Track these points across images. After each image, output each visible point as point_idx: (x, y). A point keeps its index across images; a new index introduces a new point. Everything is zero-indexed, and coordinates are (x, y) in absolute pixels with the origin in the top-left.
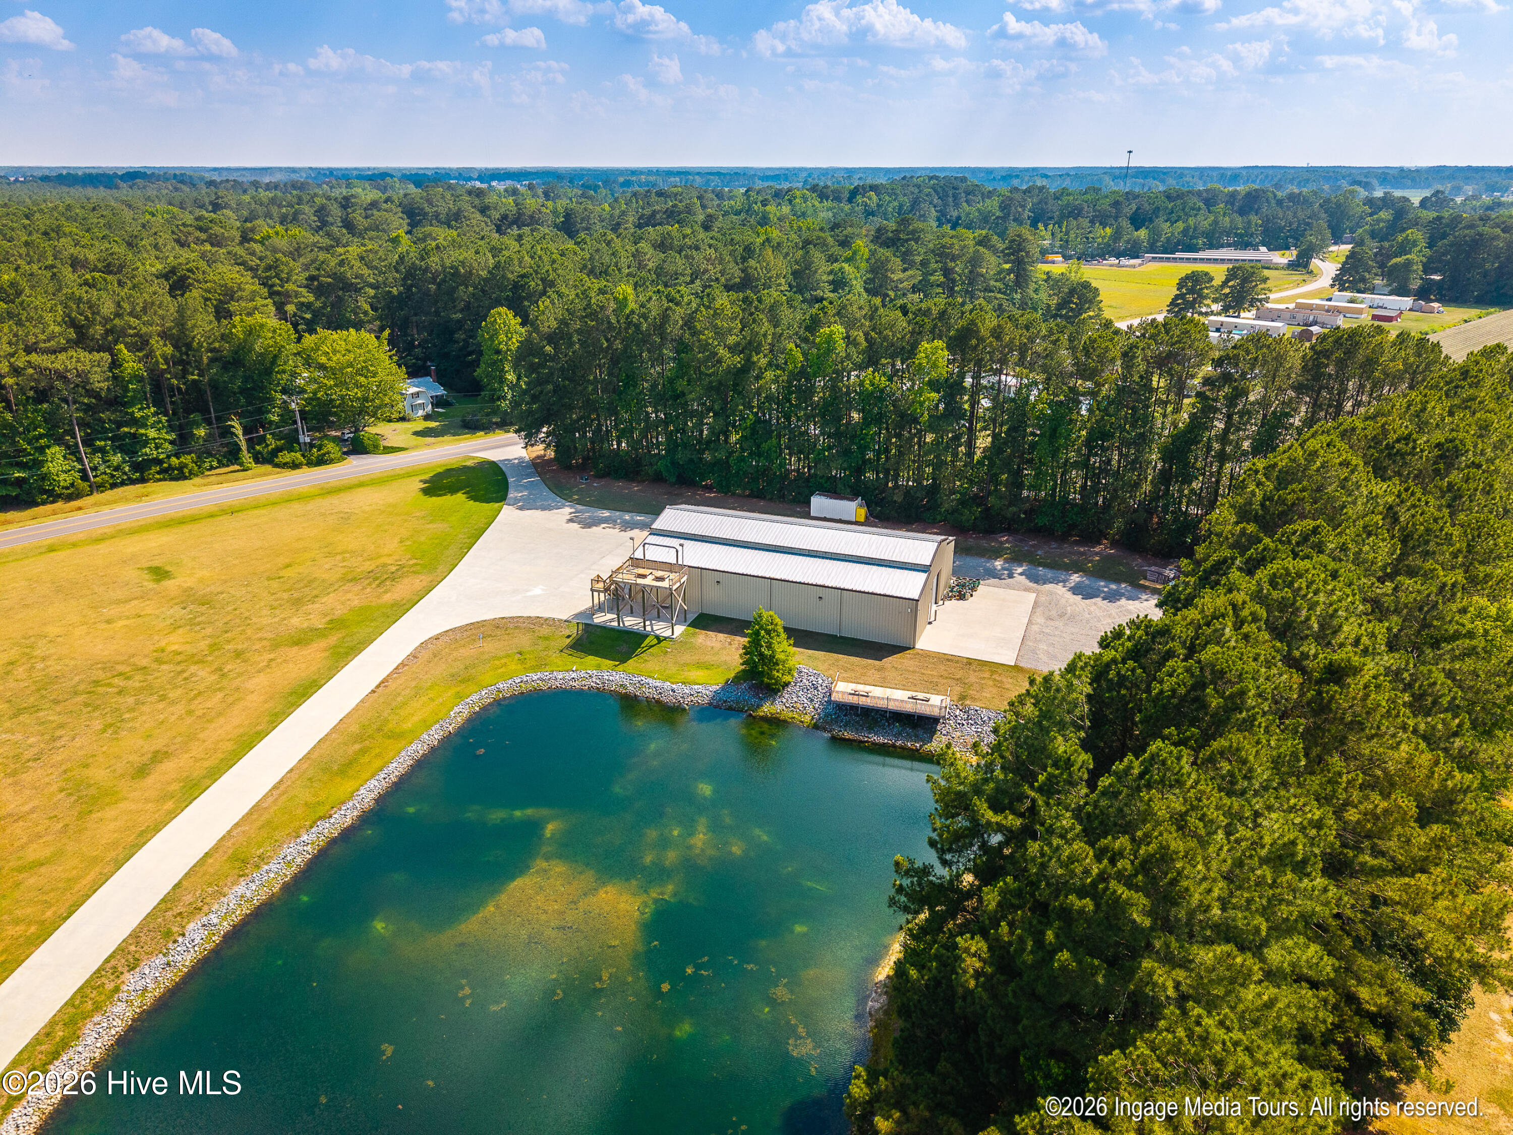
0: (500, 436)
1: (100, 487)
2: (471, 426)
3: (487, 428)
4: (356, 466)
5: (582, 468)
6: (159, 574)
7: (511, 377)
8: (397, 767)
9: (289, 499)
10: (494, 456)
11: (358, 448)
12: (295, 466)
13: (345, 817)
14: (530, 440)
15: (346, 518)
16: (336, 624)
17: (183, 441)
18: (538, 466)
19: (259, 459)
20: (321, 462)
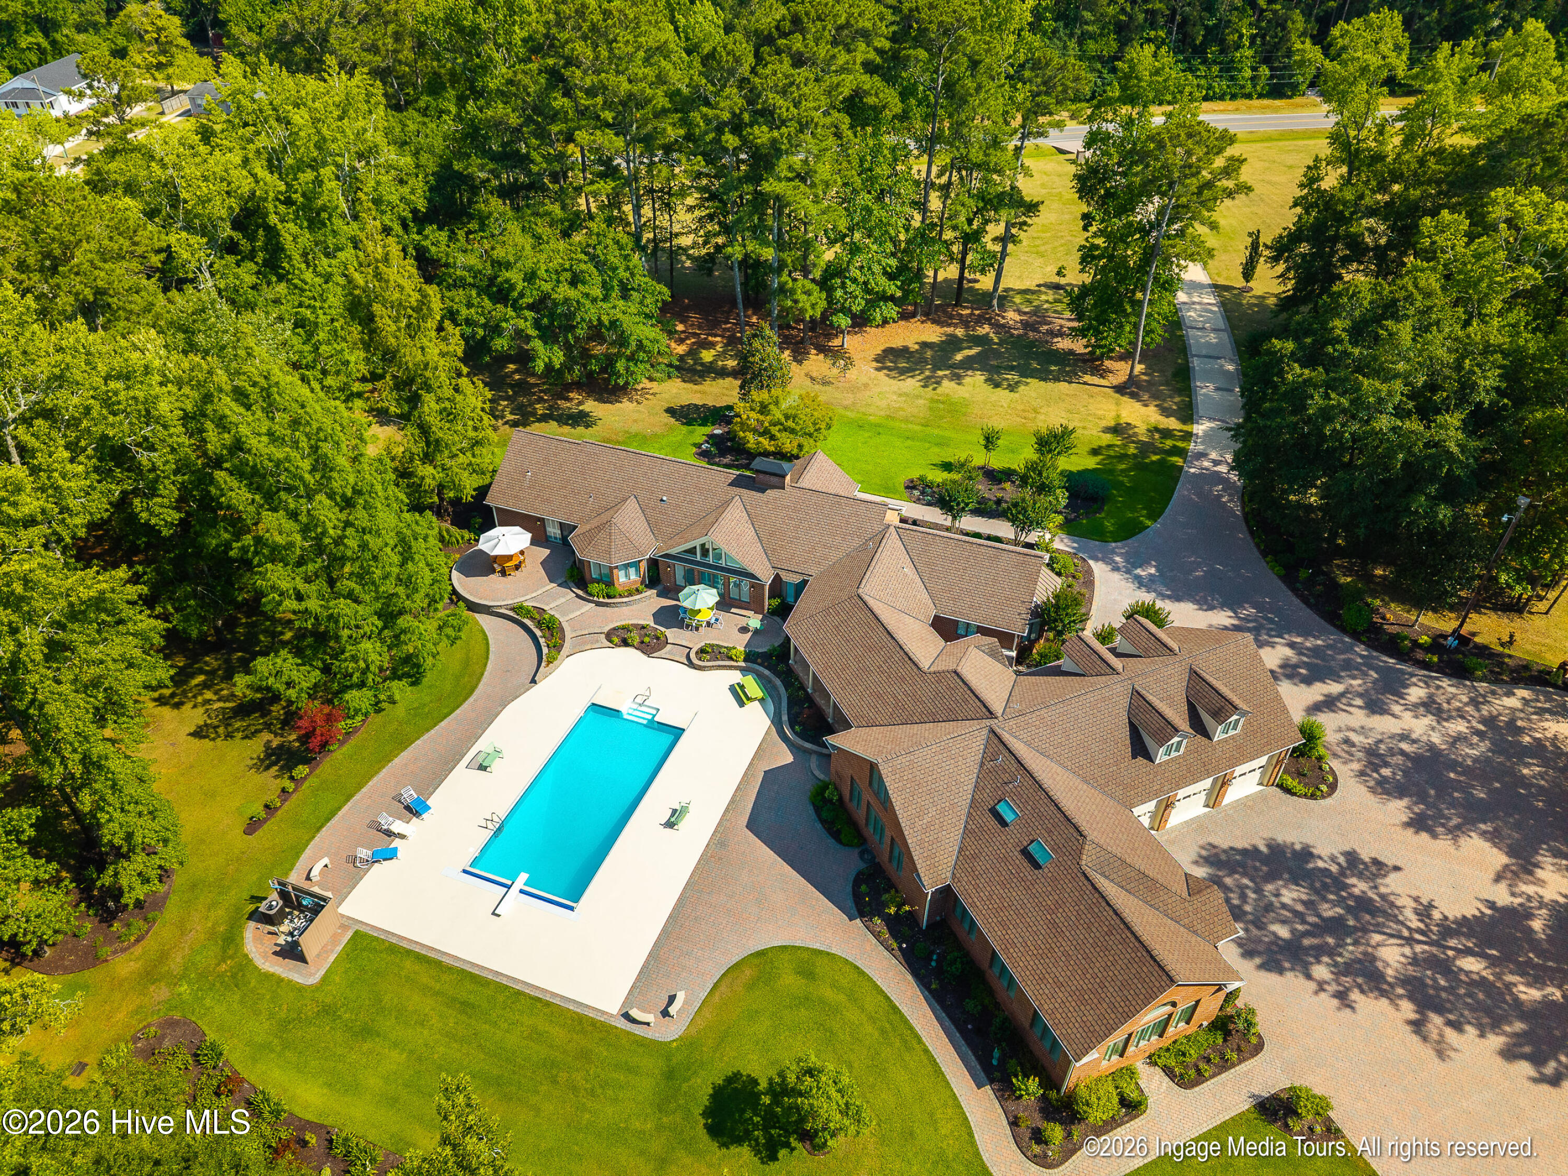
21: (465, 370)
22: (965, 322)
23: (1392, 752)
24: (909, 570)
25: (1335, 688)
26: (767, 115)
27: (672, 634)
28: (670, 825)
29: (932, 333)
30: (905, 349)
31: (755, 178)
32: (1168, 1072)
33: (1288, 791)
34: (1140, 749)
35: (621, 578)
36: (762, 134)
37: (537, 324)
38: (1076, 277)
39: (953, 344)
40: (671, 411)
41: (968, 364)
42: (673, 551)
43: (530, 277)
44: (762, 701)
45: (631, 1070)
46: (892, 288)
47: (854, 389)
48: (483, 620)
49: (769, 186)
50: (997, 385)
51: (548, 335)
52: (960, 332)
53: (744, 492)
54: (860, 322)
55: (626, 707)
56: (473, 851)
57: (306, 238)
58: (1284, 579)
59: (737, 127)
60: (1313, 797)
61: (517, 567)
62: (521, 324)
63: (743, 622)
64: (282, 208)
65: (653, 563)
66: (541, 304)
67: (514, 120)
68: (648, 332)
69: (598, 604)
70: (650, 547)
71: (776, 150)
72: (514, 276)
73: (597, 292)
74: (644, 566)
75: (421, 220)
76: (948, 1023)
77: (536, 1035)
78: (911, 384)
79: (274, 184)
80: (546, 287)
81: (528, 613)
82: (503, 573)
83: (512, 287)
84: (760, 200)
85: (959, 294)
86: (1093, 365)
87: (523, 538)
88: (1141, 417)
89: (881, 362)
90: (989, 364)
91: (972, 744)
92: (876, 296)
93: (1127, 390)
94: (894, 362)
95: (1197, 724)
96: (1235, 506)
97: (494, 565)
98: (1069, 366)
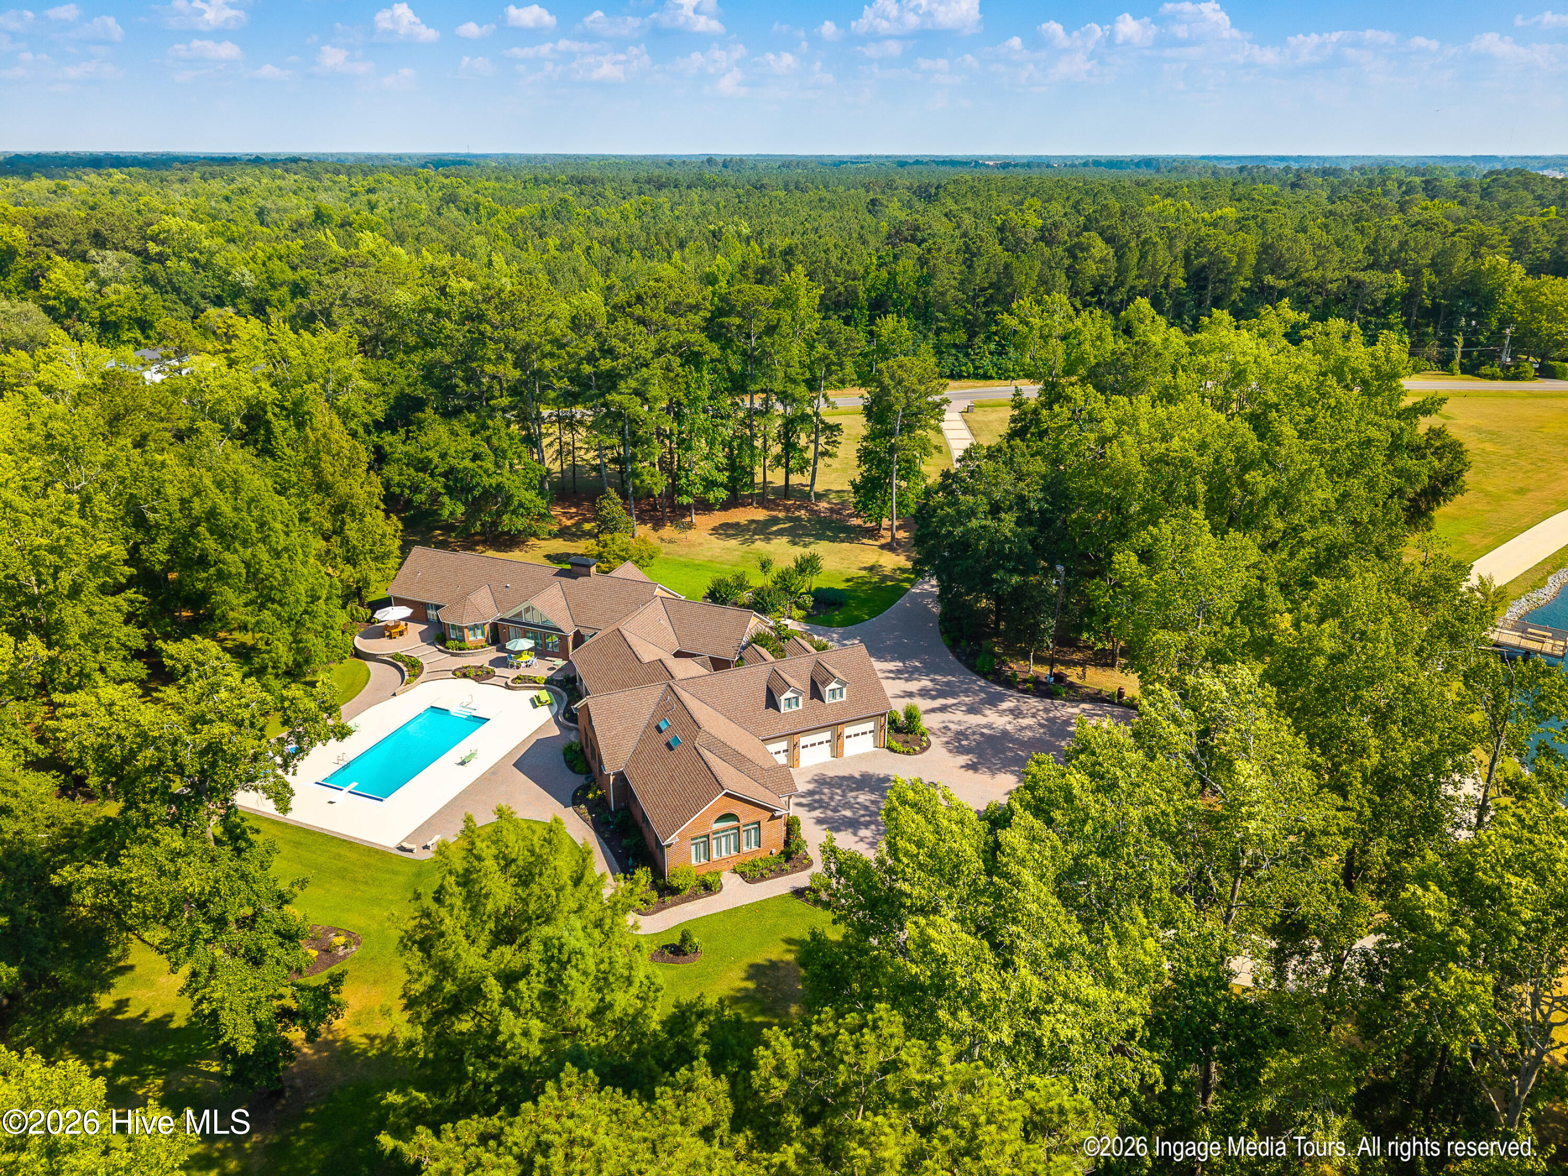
9: (1504, 395)
11: (1546, 373)
12: (1492, 378)
17: (1416, 347)
19: (1465, 370)
20: (1513, 378)
21: (382, 506)
22: (787, 509)
23: (974, 733)
24: (665, 622)
25: (951, 701)
26: (610, 352)
27: (498, 671)
28: (463, 763)
29: (761, 515)
30: (738, 524)
32: (743, 875)
33: (892, 750)
34: (772, 704)
35: (470, 637)
36: (607, 364)
37: (446, 486)
38: (858, 476)
39: (775, 521)
40: (548, 557)
41: (780, 533)
42: (507, 616)
43: (443, 456)
44: (551, 705)
45: (395, 873)
46: (723, 477)
47: (691, 545)
48: (371, 665)
50: (795, 544)
51: (453, 494)
52: (781, 515)
53: (563, 579)
54: (704, 506)
55: (454, 710)
56: (326, 775)
57: (293, 433)
58: (949, 647)
60: (908, 753)
61: (401, 633)
62: (435, 485)
63: (551, 665)
64: (277, 410)
65: (494, 627)
66: (450, 473)
67: (448, 359)
69: (453, 655)
70: (492, 615)
72: (433, 455)
73: (491, 467)
74: (487, 627)
75: (379, 426)
76: (609, 853)
77: (338, 857)
78: (733, 543)
79: (274, 394)
80: (453, 462)
81: (401, 659)
82: (390, 637)
83: (430, 461)
85: (787, 491)
86: (872, 533)
87: (406, 612)
88: (892, 562)
89: (715, 530)
90: (796, 533)
91: (655, 693)
92: (710, 484)
93: (889, 547)
94: (725, 530)
95: (816, 693)
96: (936, 610)
97: (385, 632)
98: (854, 534)
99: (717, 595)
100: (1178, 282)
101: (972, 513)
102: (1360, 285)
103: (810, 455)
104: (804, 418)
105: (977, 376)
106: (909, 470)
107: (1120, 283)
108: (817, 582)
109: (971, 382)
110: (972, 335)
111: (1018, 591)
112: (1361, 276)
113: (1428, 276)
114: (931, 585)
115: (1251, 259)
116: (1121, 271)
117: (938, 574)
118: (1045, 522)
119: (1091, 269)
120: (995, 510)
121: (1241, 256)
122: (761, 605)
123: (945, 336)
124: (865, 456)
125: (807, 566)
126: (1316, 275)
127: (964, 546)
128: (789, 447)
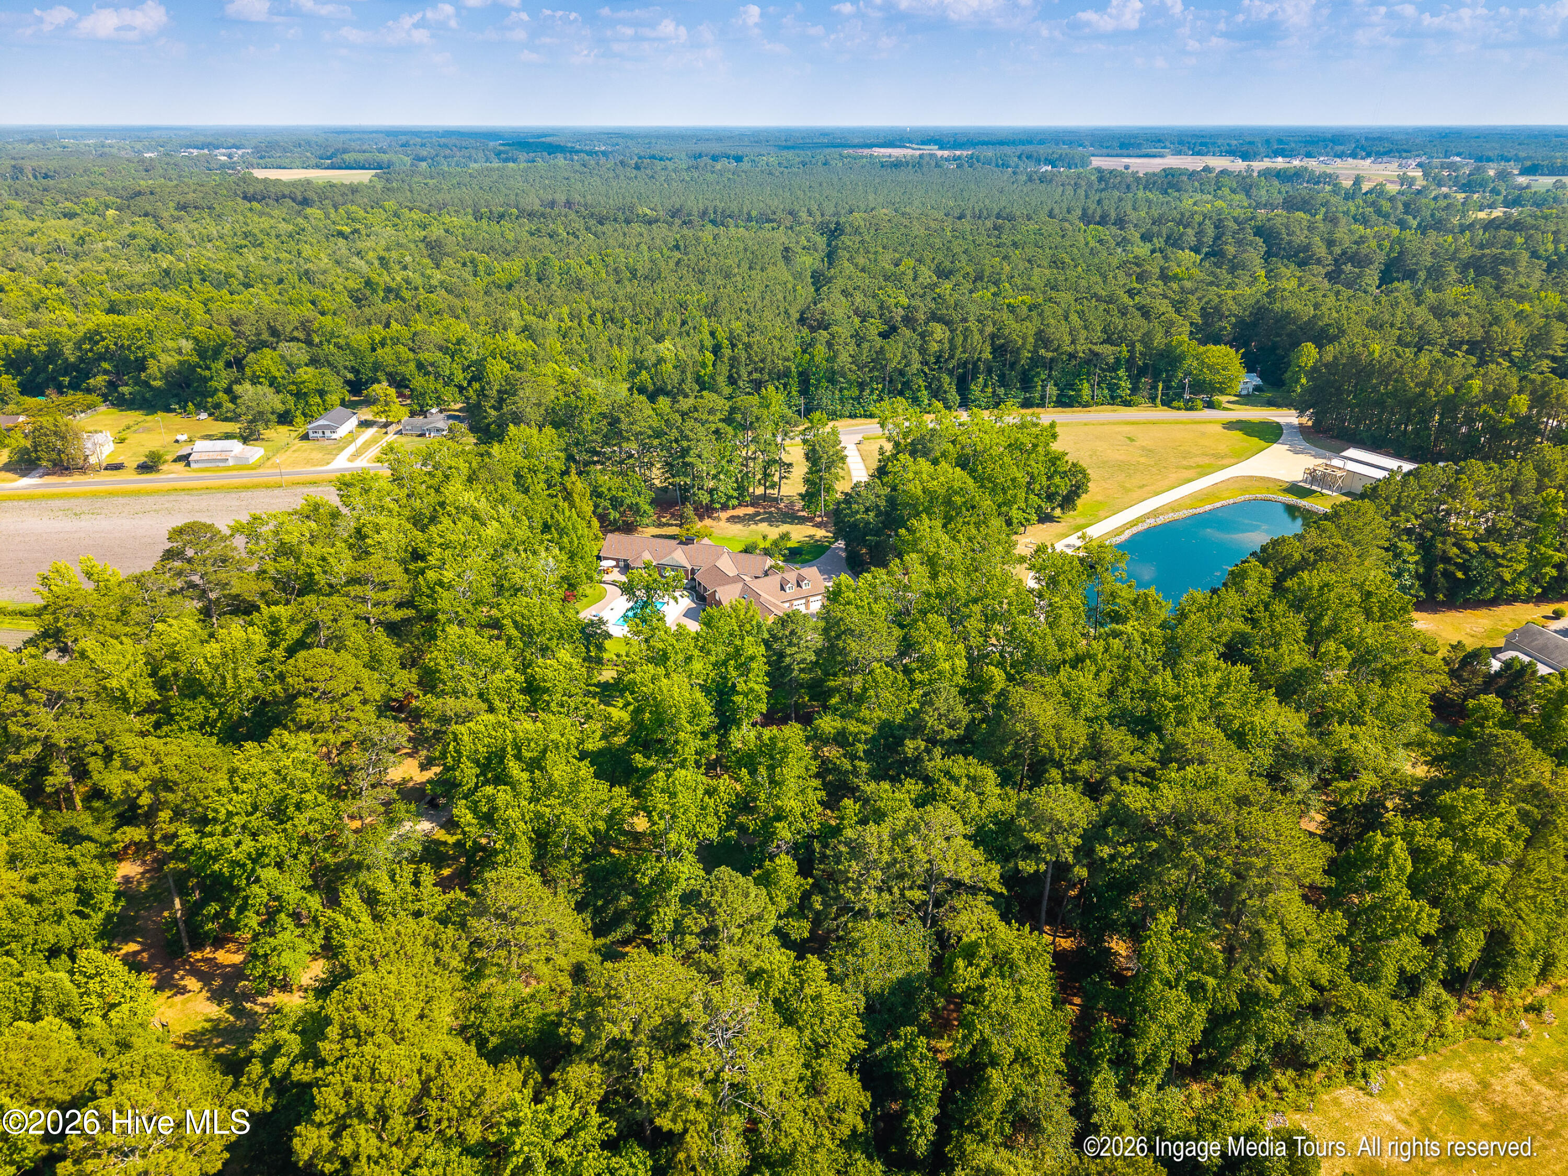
0: (1285, 411)
1: (1097, 404)
2: (1271, 403)
3: (1278, 406)
4: (1208, 413)
5: (1325, 432)
6: (1131, 440)
7: (1304, 381)
8: (1219, 505)
9: (1177, 422)
10: (1282, 420)
11: (1210, 405)
12: (1179, 409)
13: (1201, 510)
14: (1301, 414)
15: (1203, 434)
16: (1198, 466)
17: (1134, 390)
18: (1302, 429)
19: (1164, 403)
20: (1191, 409)
22: (766, 507)
24: (731, 561)
26: (687, 438)
29: (750, 510)
30: (740, 516)
31: (683, 457)
34: (782, 589)
36: (685, 444)
38: (803, 490)
39: (758, 514)
41: (762, 521)
42: (660, 562)
44: (689, 596)
46: (735, 494)
48: (605, 586)
49: (688, 459)
50: (773, 526)
51: (615, 508)
52: (762, 511)
54: (725, 507)
59: (676, 441)
61: (611, 572)
68: (647, 507)
71: (689, 448)
72: (604, 490)
73: (631, 494)
78: (741, 526)
81: (618, 583)
84: (686, 464)
85: (764, 497)
86: (810, 519)
87: (614, 563)
88: (820, 533)
89: (728, 520)
90: (770, 519)
91: (740, 585)
92: (729, 497)
93: (818, 525)
94: (733, 519)
95: (799, 585)
96: (844, 555)
97: (606, 572)
98: (802, 520)
99: (747, 551)
100: (987, 355)
101: (857, 512)
102: (1096, 354)
103: (776, 479)
104: (775, 461)
105: (866, 416)
106: (828, 490)
107: (952, 357)
108: (790, 545)
109: (863, 420)
110: (862, 390)
111: (877, 543)
112: (1096, 348)
113: (1139, 347)
114: (841, 544)
115: (1031, 340)
116: (953, 348)
117: (844, 539)
118: (887, 514)
119: (934, 347)
120: (867, 510)
121: (1024, 338)
122: (767, 552)
123: (846, 392)
124: (806, 481)
125: (785, 537)
126: (1070, 349)
127: (854, 526)
128: (766, 475)
